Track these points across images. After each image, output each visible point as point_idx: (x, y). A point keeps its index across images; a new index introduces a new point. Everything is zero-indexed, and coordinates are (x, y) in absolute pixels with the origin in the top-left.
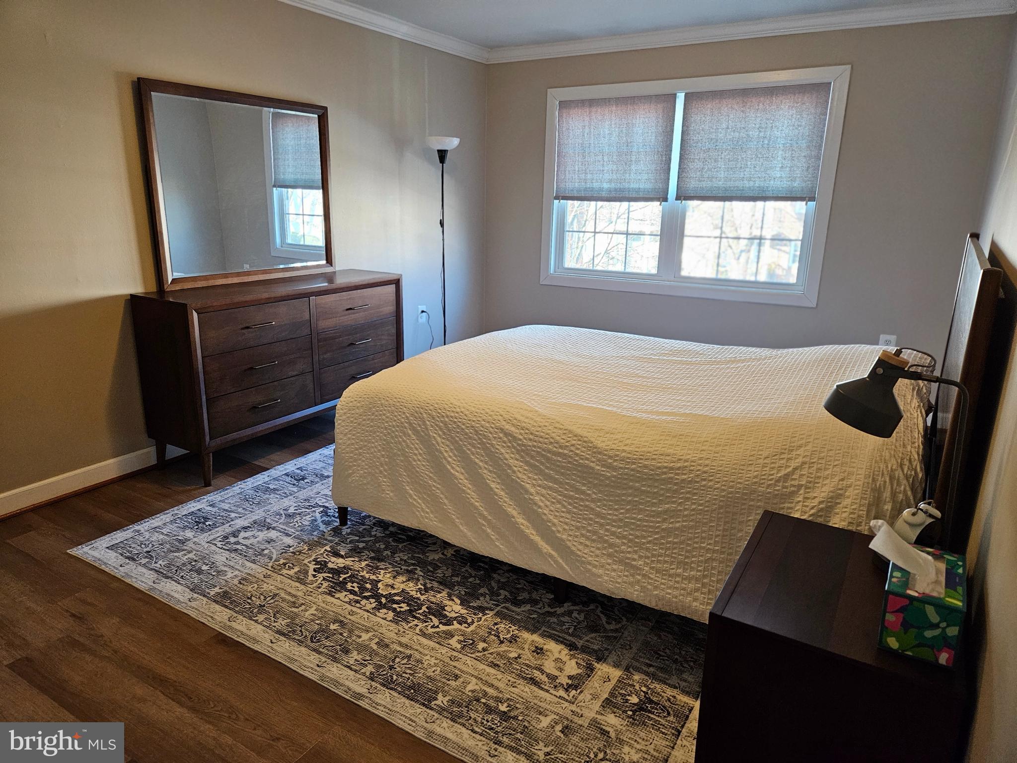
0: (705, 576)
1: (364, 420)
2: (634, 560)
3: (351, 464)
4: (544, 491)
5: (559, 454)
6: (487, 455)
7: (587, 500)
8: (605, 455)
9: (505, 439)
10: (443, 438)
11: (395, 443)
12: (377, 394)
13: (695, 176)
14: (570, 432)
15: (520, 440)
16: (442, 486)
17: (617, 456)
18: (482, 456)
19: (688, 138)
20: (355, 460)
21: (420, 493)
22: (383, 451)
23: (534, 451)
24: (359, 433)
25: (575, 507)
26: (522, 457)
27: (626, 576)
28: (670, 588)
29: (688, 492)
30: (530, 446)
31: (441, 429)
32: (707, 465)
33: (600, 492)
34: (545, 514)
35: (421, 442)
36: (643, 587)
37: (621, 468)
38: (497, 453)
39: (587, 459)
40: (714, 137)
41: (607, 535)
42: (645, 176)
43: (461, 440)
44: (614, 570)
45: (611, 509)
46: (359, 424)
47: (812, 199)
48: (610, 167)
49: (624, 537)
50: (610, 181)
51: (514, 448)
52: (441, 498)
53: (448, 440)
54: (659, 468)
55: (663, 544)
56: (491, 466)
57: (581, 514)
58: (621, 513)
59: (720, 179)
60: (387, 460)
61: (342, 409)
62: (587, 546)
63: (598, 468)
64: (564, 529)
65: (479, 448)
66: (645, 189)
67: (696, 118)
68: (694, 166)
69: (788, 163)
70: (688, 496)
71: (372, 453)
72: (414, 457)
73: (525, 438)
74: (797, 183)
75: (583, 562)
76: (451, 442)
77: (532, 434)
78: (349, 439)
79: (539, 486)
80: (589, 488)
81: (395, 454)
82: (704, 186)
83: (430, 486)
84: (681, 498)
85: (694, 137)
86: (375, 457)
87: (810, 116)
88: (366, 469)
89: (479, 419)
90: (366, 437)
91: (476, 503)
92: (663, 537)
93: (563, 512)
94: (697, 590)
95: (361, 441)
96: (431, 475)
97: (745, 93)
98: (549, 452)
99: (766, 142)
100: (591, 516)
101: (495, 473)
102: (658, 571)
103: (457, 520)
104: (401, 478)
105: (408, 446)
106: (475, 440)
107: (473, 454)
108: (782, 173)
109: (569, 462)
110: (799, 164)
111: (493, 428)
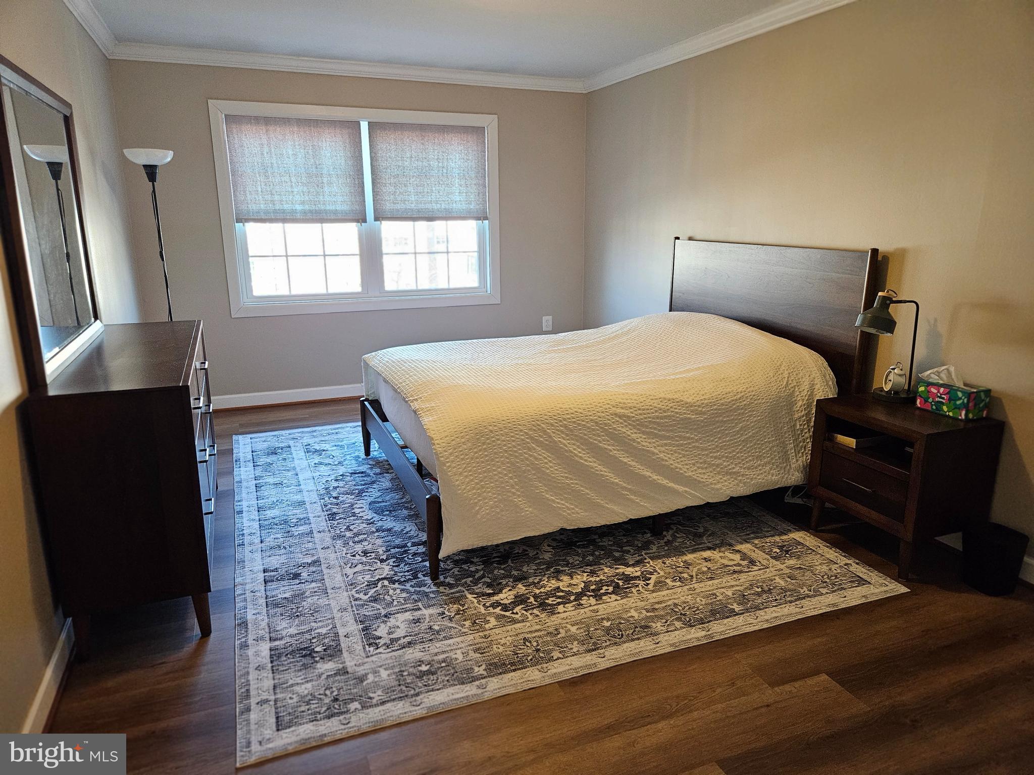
0: (772, 459)
1: (476, 453)
2: (734, 468)
3: (476, 501)
4: (663, 449)
5: (666, 417)
6: (612, 439)
7: (693, 442)
8: (696, 406)
9: (621, 421)
10: (568, 439)
11: (522, 461)
12: (480, 423)
13: (389, 199)
14: (665, 399)
15: (633, 417)
16: (580, 480)
17: (703, 404)
18: (608, 441)
19: (378, 164)
20: (479, 495)
21: (561, 495)
22: (510, 473)
23: (646, 422)
24: (475, 467)
25: (686, 451)
26: (638, 429)
27: (733, 481)
28: (758, 476)
29: (750, 411)
30: (642, 419)
31: (562, 432)
32: (753, 391)
33: (699, 433)
34: (672, 464)
35: (547, 450)
36: (744, 483)
37: (708, 411)
38: (621, 434)
39: (685, 414)
40: (400, 164)
41: (712, 461)
42: (340, 199)
43: (585, 435)
44: (726, 481)
45: (708, 442)
46: (472, 459)
47: (486, 218)
48: (300, 188)
49: (723, 457)
50: (303, 203)
51: (630, 424)
52: (582, 491)
53: (573, 439)
54: (730, 402)
55: (745, 450)
56: (617, 446)
57: (692, 454)
58: (716, 442)
59: (412, 202)
60: (516, 480)
61: (445, 451)
62: (704, 473)
63: (693, 417)
64: (688, 469)
65: (603, 436)
66: (342, 211)
67: (382, 146)
68: (387, 189)
69: (463, 189)
70: (750, 413)
71: (496, 481)
72: (546, 466)
73: (636, 415)
74: (473, 205)
75: (708, 485)
76: (577, 441)
77: (639, 409)
78: (466, 477)
79: (658, 446)
80: (691, 434)
81: (524, 472)
82: (399, 208)
83: (568, 485)
84: (747, 417)
85: (382, 164)
86: (502, 483)
87: (474, 153)
88: (495, 498)
89: (594, 412)
90: (484, 468)
91: (616, 481)
92: (744, 446)
93: (681, 458)
94: (771, 469)
95: (480, 473)
96: (566, 475)
97: (423, 128)
98: (658, 418)
99: (445, 171)
100: (699, 452)
101: (622, 450)
102: (749, 469)
103: (602, 502)
104: (537, 490)
105: (536, 459)
106: (598, 430)
107: (600, 442)
108: (461, 197)
109: (674, 421)
110: (472, 191)
111: (608, 416)
